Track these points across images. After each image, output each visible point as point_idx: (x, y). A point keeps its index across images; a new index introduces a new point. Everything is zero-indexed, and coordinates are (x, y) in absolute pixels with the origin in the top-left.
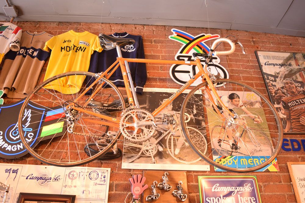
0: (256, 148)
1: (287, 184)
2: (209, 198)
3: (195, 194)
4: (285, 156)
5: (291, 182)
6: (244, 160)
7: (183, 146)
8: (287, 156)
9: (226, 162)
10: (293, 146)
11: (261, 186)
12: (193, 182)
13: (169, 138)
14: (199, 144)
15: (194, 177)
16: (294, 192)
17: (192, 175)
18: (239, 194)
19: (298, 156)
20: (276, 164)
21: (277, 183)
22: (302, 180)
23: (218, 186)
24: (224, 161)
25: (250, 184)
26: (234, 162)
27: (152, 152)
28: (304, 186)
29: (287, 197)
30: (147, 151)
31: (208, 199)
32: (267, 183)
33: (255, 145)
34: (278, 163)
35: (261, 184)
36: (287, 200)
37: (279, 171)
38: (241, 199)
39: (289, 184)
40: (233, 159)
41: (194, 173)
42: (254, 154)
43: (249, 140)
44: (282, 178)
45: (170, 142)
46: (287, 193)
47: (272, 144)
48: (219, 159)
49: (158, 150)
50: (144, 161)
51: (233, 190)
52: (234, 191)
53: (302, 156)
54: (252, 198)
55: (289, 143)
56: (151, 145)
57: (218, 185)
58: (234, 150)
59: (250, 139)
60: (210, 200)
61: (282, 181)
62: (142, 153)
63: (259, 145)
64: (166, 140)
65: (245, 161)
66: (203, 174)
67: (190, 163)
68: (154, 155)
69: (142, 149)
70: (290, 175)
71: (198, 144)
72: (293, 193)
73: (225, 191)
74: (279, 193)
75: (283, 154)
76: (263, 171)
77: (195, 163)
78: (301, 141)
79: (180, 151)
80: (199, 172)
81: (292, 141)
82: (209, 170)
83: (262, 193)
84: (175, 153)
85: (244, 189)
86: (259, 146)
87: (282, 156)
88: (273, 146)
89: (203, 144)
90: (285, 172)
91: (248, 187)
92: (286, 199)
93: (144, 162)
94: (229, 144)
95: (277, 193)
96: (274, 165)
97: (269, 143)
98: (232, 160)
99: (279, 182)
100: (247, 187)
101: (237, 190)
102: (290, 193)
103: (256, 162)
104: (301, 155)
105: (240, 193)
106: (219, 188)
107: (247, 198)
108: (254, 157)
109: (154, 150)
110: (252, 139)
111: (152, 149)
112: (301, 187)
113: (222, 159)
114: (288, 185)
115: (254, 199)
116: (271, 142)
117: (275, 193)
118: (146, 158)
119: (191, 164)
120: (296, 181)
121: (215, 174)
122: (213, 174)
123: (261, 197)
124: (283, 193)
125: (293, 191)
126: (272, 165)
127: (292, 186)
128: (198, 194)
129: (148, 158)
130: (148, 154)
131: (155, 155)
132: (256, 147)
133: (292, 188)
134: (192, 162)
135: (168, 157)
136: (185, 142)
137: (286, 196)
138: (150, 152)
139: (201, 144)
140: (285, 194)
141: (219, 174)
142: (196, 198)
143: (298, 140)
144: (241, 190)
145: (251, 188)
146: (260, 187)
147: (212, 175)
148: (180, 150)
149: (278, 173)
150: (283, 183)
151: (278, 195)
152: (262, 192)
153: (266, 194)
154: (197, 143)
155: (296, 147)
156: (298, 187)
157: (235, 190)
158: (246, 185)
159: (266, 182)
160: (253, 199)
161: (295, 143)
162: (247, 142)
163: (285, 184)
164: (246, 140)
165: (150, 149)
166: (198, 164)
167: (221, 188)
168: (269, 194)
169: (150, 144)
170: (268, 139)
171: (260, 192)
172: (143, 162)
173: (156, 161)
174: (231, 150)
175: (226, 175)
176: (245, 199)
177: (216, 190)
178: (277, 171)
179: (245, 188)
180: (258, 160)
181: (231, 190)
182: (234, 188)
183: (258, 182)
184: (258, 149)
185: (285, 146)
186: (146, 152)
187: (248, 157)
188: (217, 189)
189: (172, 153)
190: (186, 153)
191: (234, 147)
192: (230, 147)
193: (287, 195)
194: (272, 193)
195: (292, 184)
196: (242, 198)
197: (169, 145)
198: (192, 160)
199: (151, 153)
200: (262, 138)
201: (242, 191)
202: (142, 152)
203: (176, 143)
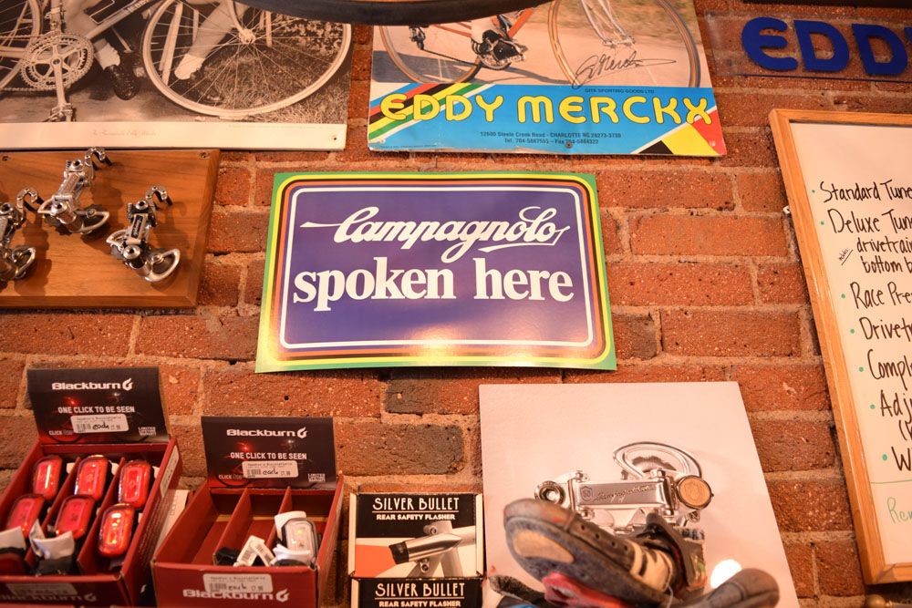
0: (609, 52)
1: (763, 214)
2: (313, 275)
3: (244, 257)
4: (764, 91)
5: (786, 203)
6: (535, 102)
7: (223, 41)
8: (772, 92)
9: (436, 109)
10: (807, 49)
11: (616, 221)
12: (243, 202)
13: (165, 14)
14: (309, 33)
15: (252, 181)
16: (799, 256)
17: (244, 170)
18: (482, 255)
19: (831, 94)
20: (708, 121)
21: (706, 210)
22: (843, 194)
23: (374, 219)
24: (425, 105)
25: (554, 211)
26: (478, 112)
27: (64, 71)
28: (852, 226)
29: (755, 279)
30: (43, 69)
31: (307, 279)
32: (650, 211)
33: (605, 38)
34: (722, 118)
35: (617, 212)
36: (757, 291)
37: (724, 152)
38: (489, 279)
39: (773, 215)
40: (479, 99)
41: (258, 160)
42: (596, 76)
43: (578, 18)
44: (735, 190)
45: (162, 31)
46: (759, 260)
47: (698, 37)
48: (404, 98)
49: (96, 63)
50: (16, 112)
51: (452, 236)
52: (458, 241)
53: (854, 94)
54: (556, 275)
55: (791, 36)
56: (63, 46)
57: (374, 211)
58: (489, 60)
59: (582, 12)
60: (316, 284)
61: (737, 200)
62: (18, 81)
63: (628, 40)
64: (148, 20)
65: (542, 105)
66: (306, 164)
67: (242, 113)
68: (68, 84)
69: (19, 63)
70: (780, 175)
71: (303, 32)
72: (794, 259)
73: (404, 242)
74: (711, 259)
75: (751, 85)
76: (637, 152)
77: (270, 113)
78: (851, 32)
79: (205, 64)
80: (284, 154)
81: (804, 30)
82: (340, 144)
83: (615, 257)
84: (176, 72)
85: (517, 231)
86: (627, 44)
87: (747, 90)
88: (700, 48)
89: (329, 36)
90: (755, 163)
91: (542, 224)
92: (750, 287)
93: (14, 117)
94: (469, 35)
95: (701, 258)
96: (699, 125)
97: (683, 32)
98: (473, 100)
99: (721, 209)
100: (536, 223)
101: (477, 235)
102: (778, 260)
103: (603, 109)
104: (850, 89)
105: (487, 250)
106: (376, 225)
107: (528, 276)
108: (590, 92)
109: (74, 65)
110: (593, 15)
111: (66, 60)
112: (839, 227)
113: (418, 98)
114: (767, 219)
115: (568, 282)
116: (694, 28)
117: (692, 259)
118: (30, 101)
119: (252, 119)
120: (812, 197)
121: (369, 164)
122: (357, 164)
123: (608, 273)
124: (736, 260)
125: (792, 249)
126: (685, 125)
127: (791, 225)
128: (258, 256)
129: (38, 100)
130: (41, 84)
131: (72, 85)
132: (613, 46)
133: (789, 237)
134: (253, 112)
135: (136, 92)
136: (240, 28)
137: (754, 273)
138: (52, 75)
139: (320, 32)
140: (748, 260)
141: (393, 163)
142: (243, 275)
143: (840, 29)
144: (496, 238)
145: (558, 227)
146: (611, 227)
147: (355, 170)
148: (204, 60)
149: (717, 164)
150: (739, 211)
151: (706, 265)
152: (619, 250)
153: (643, 260)
154: (298, 32)
155: (826, 54)
156: (819, 227)
157: (464, 236)
158: (532, 215)
159: (646, 204)
160: (561, 279)
161: (818, 40)
162: (567, 24)
163: (748, 218)
164: (559, 19)
165: (57, 61)
166: (284, 120)
167: (389, 225)
168: (656, 259)
169: (64, 42)
170: (680, 16)
171: (606, 253)
172: (10, 117)
173: (74, 110)
174: (472, 57)
175: (429, 170)
176: (516, 277)
177: (357, 237)
178: (714, 154)
179: (524, 228)
180: (612, 105)
181: (440, 236)
182: (458, 225)
183: (601, 203)
184: (622, 54)
185: (764, 47)
186: (34, 73)
187: (557, 91)
188: (364, 231)
189: (160, 73)
190: (233, 71)
191: (493, 46)
192: (470, 44)
193: (760, 267)
194: (675, 258)
195: (790, 215)
196: (495, 274)
197: (153, 40)
198: (259, 101)
199: (59, 77)
200: (647, 13)
201: (504, 241)
202: (19, 74)
203: (191, 30)
